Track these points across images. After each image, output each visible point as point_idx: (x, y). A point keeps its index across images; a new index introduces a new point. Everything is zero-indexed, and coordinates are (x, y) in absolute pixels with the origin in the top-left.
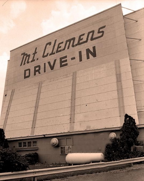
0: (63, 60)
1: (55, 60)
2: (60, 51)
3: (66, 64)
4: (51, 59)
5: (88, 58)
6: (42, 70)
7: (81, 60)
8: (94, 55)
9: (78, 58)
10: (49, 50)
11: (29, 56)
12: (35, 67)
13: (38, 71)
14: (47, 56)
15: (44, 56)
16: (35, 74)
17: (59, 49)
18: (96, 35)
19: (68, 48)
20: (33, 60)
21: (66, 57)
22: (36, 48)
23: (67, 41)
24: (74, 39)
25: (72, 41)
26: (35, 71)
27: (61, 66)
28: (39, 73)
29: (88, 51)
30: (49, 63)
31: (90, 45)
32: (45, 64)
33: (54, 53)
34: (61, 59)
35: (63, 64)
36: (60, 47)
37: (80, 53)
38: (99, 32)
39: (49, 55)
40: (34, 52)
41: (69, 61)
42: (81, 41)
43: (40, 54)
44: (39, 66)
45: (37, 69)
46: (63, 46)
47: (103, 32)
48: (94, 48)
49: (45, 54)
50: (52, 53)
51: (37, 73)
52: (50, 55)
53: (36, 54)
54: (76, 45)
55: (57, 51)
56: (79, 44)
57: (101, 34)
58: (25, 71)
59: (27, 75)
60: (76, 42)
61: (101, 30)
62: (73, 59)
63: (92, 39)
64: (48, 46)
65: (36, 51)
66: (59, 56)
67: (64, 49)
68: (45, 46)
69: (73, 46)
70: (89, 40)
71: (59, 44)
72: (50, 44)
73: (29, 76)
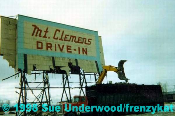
0: (69, 48)
1: (63, 46)
2: (67, 41)
3: (71, 52)
4: (61, 43)
5: (83, 54)
6: (53, 48)
7: (79, 53)
8: (86, 53)
9: (77, 51)
10: (59, 35)
11: (41, 31)
12: (47, 44)
13: (51, 47)
14: (57, 39)
15: (54, 38)
16: (47, 49)
17: (66, 39)
19: (72, 41)
20: (45, 37)
21: (70, 47)
22: (47, 29)
23: (71, 36)
25: (74, 38)
26: (47, 47)
27: (68, 52)
28: (51, 50)
29: (83, 49)
30: (59, 45)
31: (84, 46)
32: (55, 45)
33: (62, 40)
34: (68, 46)
35: (69, 50)
36: (67, 38)
37: (79, 48)
38: (89, 41)
39: (58, 39)
41: (72, 51)
42: (80, 41)
43: (51, 34)
44: (51, 44)
45: (49, 45)
46: (68, 38)
48: (86, 49)
49: (56, 37)
50: (61, 39)
51: (49, 49)
54: (77, 42)
55: (65, 40)
56: (78, 42)
57: (89, 43)
58: (38, 42)
59: (40, 46)
60: (77, 40)
61: (90, 40)
62: (75, 50)
63: (85, 43)
64: (57, 32)
65: (48, 31)
66: (66, 43)
67: (69, 41)
68: (55, 30)
69: (75, 42)
70: (84, 43)
71: (66, 35)
72: (59, 31)
73: (42, 48)
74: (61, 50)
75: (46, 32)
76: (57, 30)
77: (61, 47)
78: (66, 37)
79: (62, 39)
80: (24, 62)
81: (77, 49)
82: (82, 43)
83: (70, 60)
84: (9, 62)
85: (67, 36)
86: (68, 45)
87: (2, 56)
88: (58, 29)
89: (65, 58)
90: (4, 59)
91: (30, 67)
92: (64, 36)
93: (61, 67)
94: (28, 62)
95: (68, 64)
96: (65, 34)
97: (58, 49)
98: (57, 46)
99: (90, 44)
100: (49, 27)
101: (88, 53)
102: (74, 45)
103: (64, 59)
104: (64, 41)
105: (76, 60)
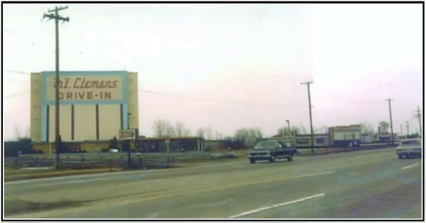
1: (83, 94)
2: (88, 87)
3: (92, 98)
4: (81, 91)
5: (106, 98)
6: (73, 97)
7: (101, 97)
8: (110, 97)
9: (99, 96)
10: (79, 84)
11: (62, 82)
12: (68, 93)
13: (71, 97)
14: (78, 87)
15: (75, 87)
18: (111, 85)
19: (94, 87)
20: (66, 87)
21: (92, 93)
22: (68, 79)
23: (93, 82)
24: (97, 82)
26: (68, 97)
29: (106, 94)
30: (79, 94)
31: (107, 90)
32: (76, 93)
34: (88, 93)
35: (90, 97)
37: (101, 94)
40: (66, 80)
41: (94, 97)
43: (71, 84)
44: (71, 93)
45: (70, 95)
46: (90, 85)
47: (116, 85)
48: (110, 93)
50: (82, 87)
52: (80, 87)
54: (99, 87)
55: (86, 87)
56: (101, 87)
57: (114, 86)
60: (99, 85)
61: (115, 83)
62: (97, 96)
63: (110, 87)
66: (86, 90)
67: (91, 87)
69: (97, 87)
70: (107, 87)
71: (87, 82)
72: (80, 79)
73: (63, 98)
74: (82, 97)
75: (67, 82)
76: (77, 79)
77: (82, 94)
78: (87, 84)
81: (99, 95)
82: (105, 87)
92: (84, 84)
96: (86, 80)
97: (78, 97)
100: (69, 77)
101: (112, 97)
102: (95, 91)
104: (84, 89)
105: (97, 106)
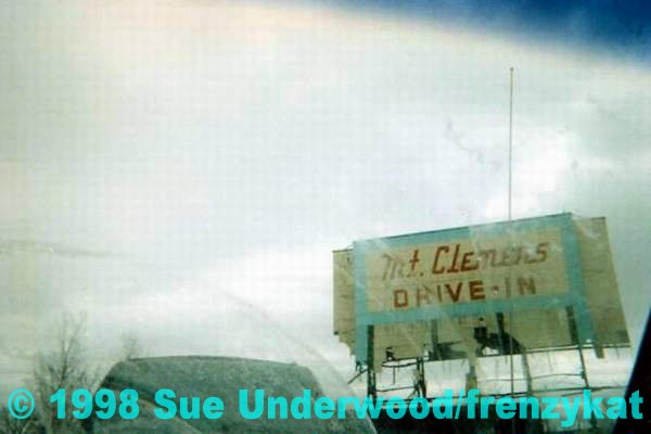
0: (476, 287)
1: (460, 286)
2: (469, 269)
3: (482, 297)
4: (452, 280)
5: (521, 290)
6: (434, 297)
7: (509, 292)
8: (533, 290)
9: (503, 289)
10: (446, 261)
12: (418, 290)
13: (427, 297)
14: (442, 271)
15: (435, 272)
16: (418, 304)
17: (467, 265)
21: (481, 283)
22: (416, 252)
24: (493, 252)
25: (491, 256)
26: (419, 299)
27: (474, 297)
28: (429, 303)
29: (521, 282)
30: (448, 286)
31: (524, 270)
32: (439, 287)
33: (457, 271)
34: (472, 284)
35: (476, 294)
36: (468, 261)
38: (538, 252)
39: (445, 271)
40: (412, 258)
41: (487, 293)
42: (508, 260)
45: (423, 293)
46: (473, 261)
47: (544, 252)
48: (532, 279)
49: (438, 268)
50: (453, 270)
51: (423, 302)
52: (449, 271)
53: (417, 264)
54: (500, 265)
55: (463, 269)
56: (503, 264)
57: (541, 256)
58: (397, 292)
59: (401, 301)
60: (499, 258)
61: (542, 249)
62: (496, 288)
63: (527, 262)
64: (443, 252)
65: (419, 257)
66: (466, 277)
67: (475, 268)
68: (435, 250)
70: (522, 262)
71: (466, 255)
72: (446, 249)
73: (405, 304)
74: (455, 298)
75: (415, 261)
76: (441, 248)
77: (454, 290)
78: (465, 261)
79: (456, 267)
80: (366, 346)
81: (502, 284)
82: (517, 263)
83: (481, 319)
84: (350, 346)
85: (468, 258)
86: (472, 280)
87: (337, 337)
88: (442, 244)
89: (465, 317)
90: (341, 341)
91: (379, 356)
92: (460, 260)
93: (452, 343)
94: (377, 344)
95: (473, 331)
96: (462, 252)
97: (446, 296)
98: (443, 289)
99: (543, 260)
100: (420, 247)
101: (537, 287)
103: (463, 320)
104: (460, 273)
105: (500, 316)
